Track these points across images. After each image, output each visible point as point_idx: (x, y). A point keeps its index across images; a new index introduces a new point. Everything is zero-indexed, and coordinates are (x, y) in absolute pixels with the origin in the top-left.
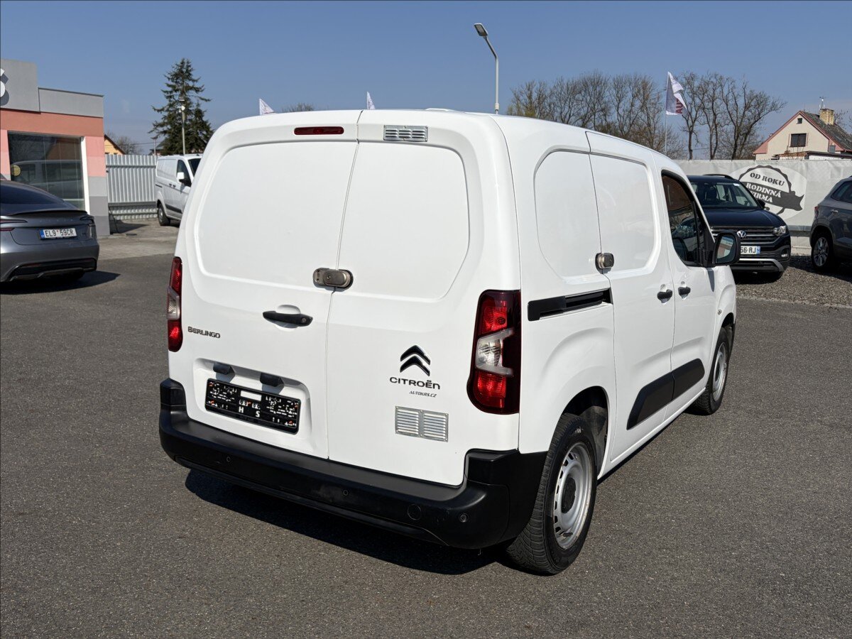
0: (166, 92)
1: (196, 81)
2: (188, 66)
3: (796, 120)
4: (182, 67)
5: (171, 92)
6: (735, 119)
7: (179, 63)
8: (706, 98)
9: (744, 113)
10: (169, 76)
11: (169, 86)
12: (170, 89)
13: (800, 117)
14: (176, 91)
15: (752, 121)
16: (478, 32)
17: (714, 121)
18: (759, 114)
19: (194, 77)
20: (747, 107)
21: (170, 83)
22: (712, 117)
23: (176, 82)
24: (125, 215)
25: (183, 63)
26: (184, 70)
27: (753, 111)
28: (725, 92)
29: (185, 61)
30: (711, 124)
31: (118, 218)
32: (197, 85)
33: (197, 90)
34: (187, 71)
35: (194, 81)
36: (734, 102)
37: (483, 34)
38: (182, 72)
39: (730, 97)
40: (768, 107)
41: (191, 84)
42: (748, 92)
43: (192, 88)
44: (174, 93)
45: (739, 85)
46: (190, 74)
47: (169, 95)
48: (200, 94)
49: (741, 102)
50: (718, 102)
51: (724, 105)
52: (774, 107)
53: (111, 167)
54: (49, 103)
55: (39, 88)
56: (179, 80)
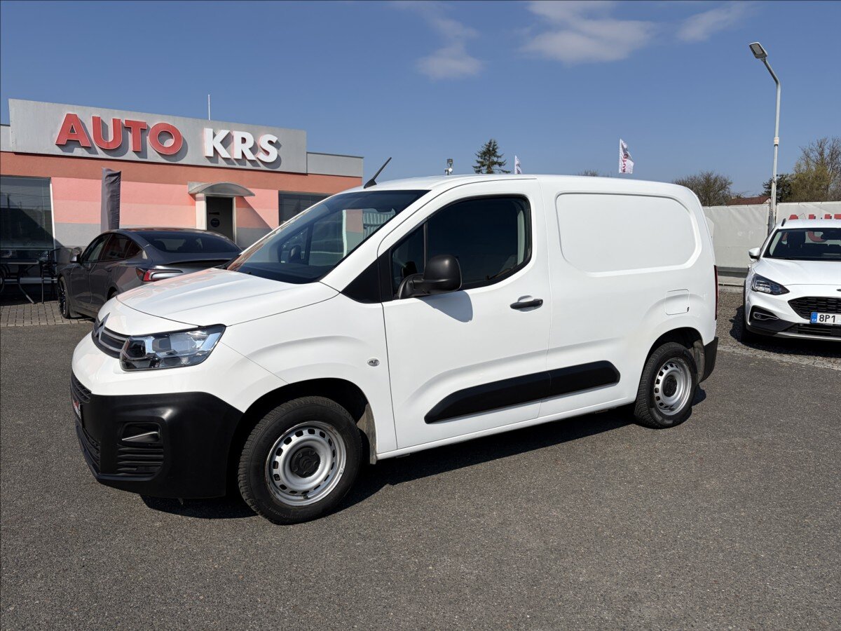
0: (476, 167)
1: (500, 157)
2: (494, 145)
4: (489, 146)
5: (480, 167)
7: (487, 144)
10: (480, 155)
11: (478, 162)
12: (479, 165)
14: (483, 166)
16: (754, 53)
19: (498, 154)
21: (480, 160)
23: (484, 159)
25: (490, 143)
26: (491, 149)
29: (493, 141)
32: (500, 160)
33: (500, 164)
34: (494, 150)
35: (498, 157)
37: (762, 56)
38: (489, 151)
41: (495, 159)
43: (495, 163)
44: (482, 168)
46: (496, 152)
47: (478, 169)
48: (502, 168)
53: (368, 225)
54: (315, 166)
55: (307, 153)
56: (486, 157)
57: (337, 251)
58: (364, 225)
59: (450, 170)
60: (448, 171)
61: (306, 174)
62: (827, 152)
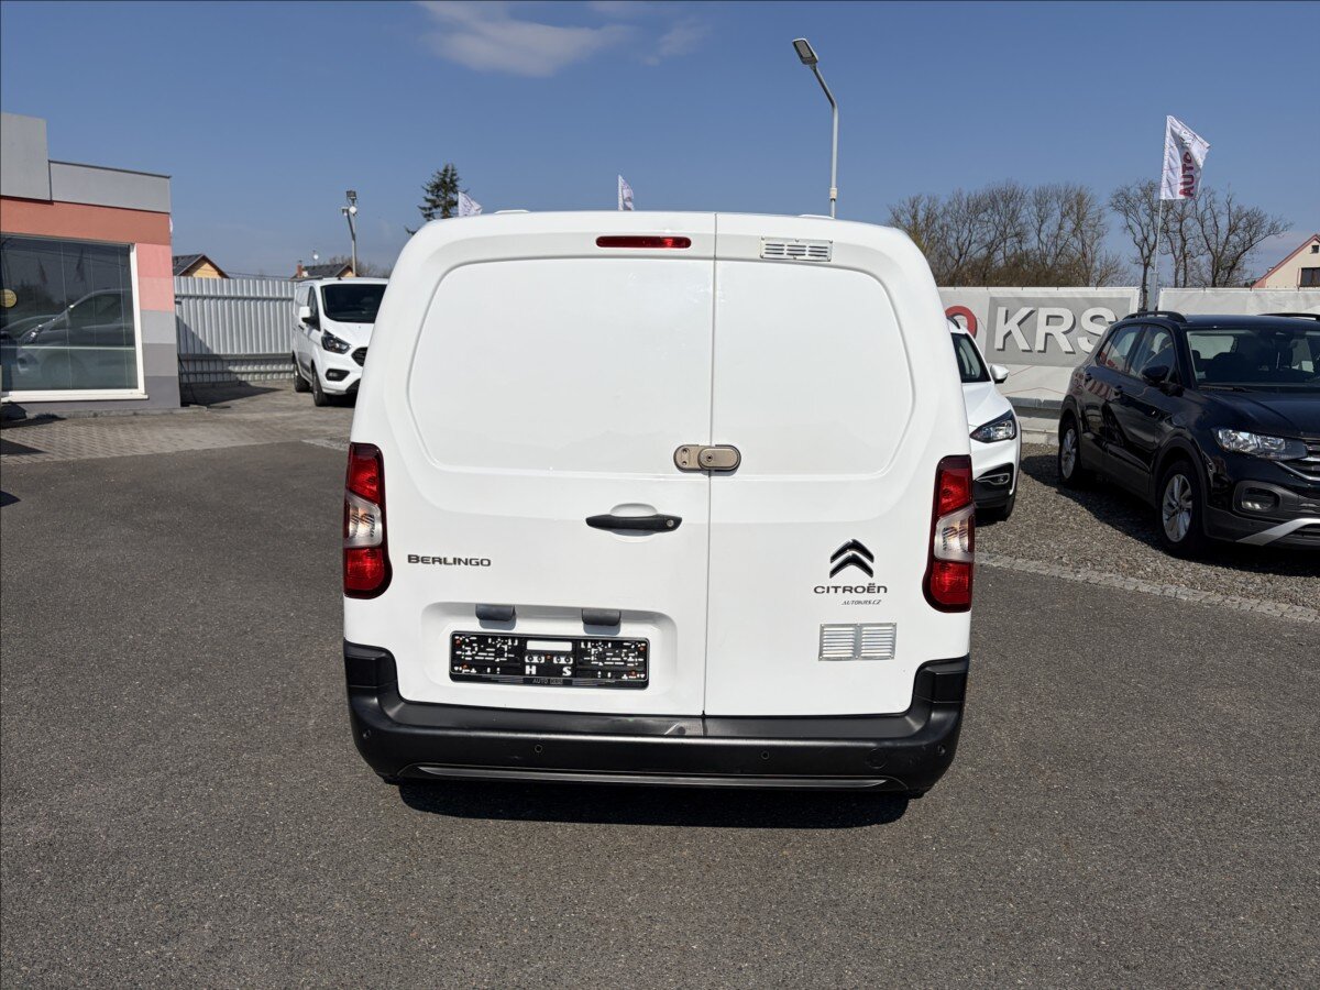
0: (424, 209)
2: (453, 175)
3: (1309, 248)
4: (445, 176)
5: (430, 209)
6: (1213, 247)
7: (441, 171)
8: (1171, 216)
9: (1227, 238)
10: (429, 188)
11: (427, 200)
12: (428, 205)
13: (1315, 243)
14: (436, 207)
15: (1240, 250)
16: (801, 56)
17: (1182, 249)
18: (1251, 240)
19: (459, 189)
20: (1232, 230)
21: (430, 196)
22: (1178, 243)
23: (437, 196)
24: (255, 373)
25: (446, 171)
26: (448, 180)
27: (1241, 235)
28: (1201, 209)
29: (450, 168)
30: (1177, 253)
31: (244, 378)
34: (452, 181)
36: (1213, 222)
37: (810, 61)
38: (445, 182)
39: (1208, 214)
40: (1265, 230)
42: (1234, 208)
44: (434, 210)
45: (1221, 198)
46: (455, 186)
47: (428, 212)
49: (1223, 223)
50: (1189, 222)
51: (1198, 226)
52: (1273, 230)
53: (184, 297)
54: (69, 186)
55: (50, 161)
56: (440, 193)
57: (122, 345)
58: (176, 297)
59: (353, 210)
60: (348, 211)
61: (50, 202)
62: (921, 215)
